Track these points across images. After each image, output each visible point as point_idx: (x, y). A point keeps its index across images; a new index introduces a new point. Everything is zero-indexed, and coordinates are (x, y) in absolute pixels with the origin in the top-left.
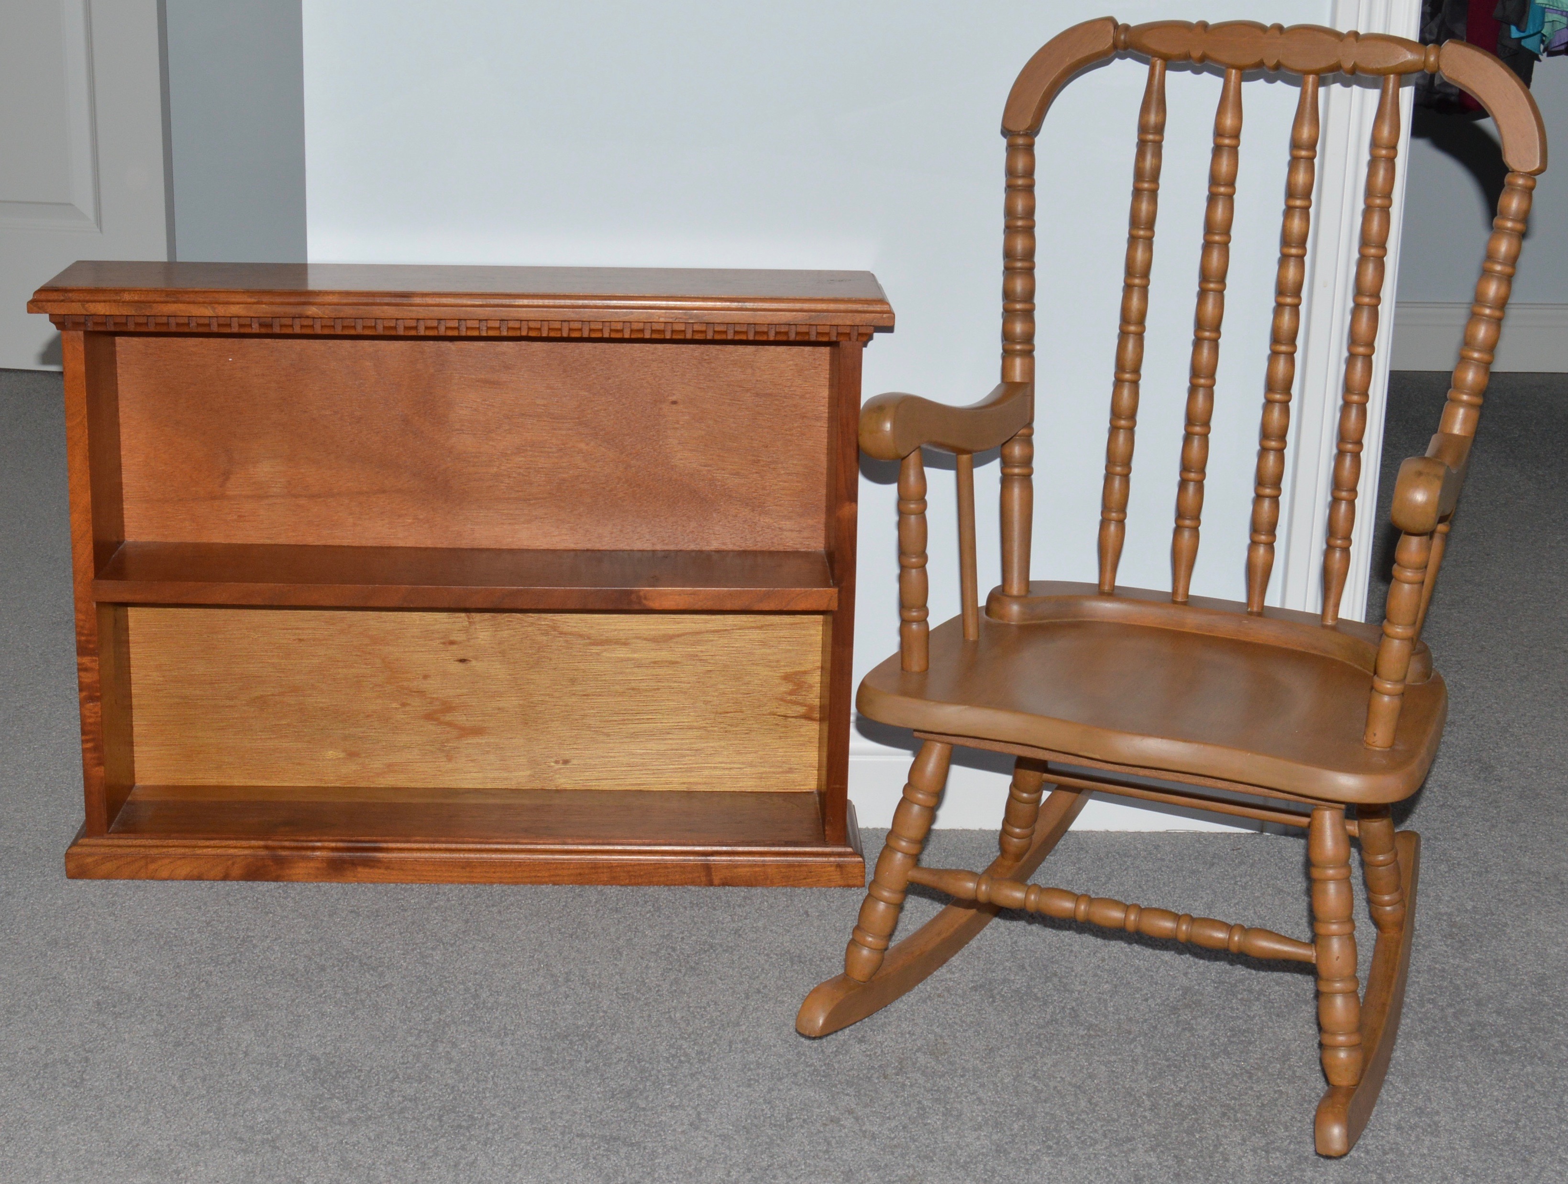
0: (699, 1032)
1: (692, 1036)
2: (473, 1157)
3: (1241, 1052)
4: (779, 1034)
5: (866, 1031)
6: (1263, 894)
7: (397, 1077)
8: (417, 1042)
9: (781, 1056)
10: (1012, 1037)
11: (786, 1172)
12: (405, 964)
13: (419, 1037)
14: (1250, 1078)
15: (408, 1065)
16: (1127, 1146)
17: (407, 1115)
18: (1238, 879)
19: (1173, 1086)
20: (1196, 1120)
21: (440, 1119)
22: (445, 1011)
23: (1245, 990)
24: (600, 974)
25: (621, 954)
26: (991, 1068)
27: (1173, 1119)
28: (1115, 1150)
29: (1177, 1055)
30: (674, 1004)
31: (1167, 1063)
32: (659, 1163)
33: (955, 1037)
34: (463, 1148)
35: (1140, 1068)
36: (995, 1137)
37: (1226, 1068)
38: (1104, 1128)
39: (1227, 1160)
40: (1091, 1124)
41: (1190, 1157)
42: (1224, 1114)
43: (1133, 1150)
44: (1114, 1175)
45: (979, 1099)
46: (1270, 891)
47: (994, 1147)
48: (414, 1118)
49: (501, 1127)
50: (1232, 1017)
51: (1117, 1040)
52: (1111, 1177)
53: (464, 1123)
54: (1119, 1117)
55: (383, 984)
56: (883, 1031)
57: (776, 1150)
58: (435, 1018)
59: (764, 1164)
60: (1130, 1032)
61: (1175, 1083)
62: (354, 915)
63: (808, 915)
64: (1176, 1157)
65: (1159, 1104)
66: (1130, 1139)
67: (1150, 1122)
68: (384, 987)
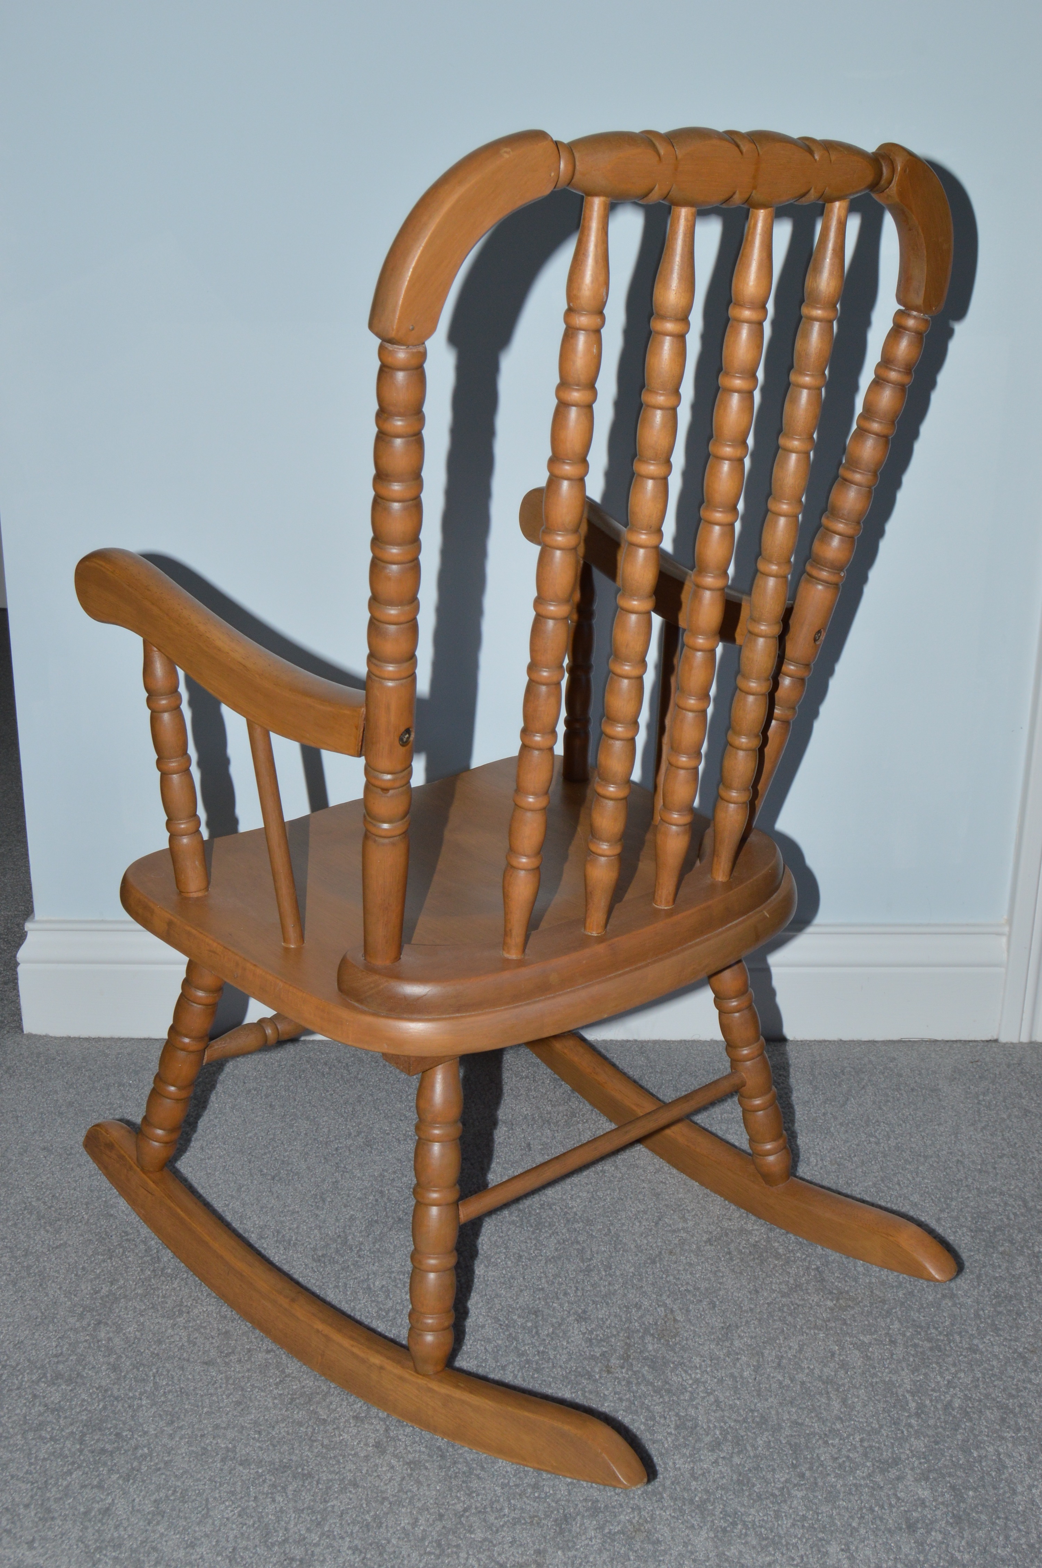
0: (398, 1307)
1: (391, 1314)
2: (109, 1500)
3: (1011, 1327)
4: (490, 1308)
5: (588, 1304)
6: (1009, 1116)
7: (45, 1375)
8: (78, 1325)
9: (489, 1341)
10: (751, 1310)
11: (485, 1520)
12: (86, 1217)
13: (81, 1316)
14: (1025, 1363)
15: (60, 1358)
16: (893, 1473)
17: (43, 1433)
18: (981, 1097)
19: (938, 1377)
20: (972, 1429)
21: (81, 1441)
22: (118, 1281)
23: (1005, 1240)
24: (298, 1228)
25: (324, 1201)
26: (728, 1354)
27: (944, 1429)
28: (879, 1478)
29: (940, 1333)
30: (374, 1268)
31: (928, 1345)
32: (333, 1506)
33: (688, 1311)
34: (100, 1486)
35: (899, 1351)
36: (736, 1460)
37: (996, 1349)
38: (866, 1444)
39: (1014, 1492)
40: (848, 1437)
41: (970, 1489)
42: (1003, 1420)
43: (899, 1479)
44: (881, 1519)
45: (717, 1402)
46: (1016, 1112)
47: (735, 1477)
48: (52, 1439)
49: (150, 1453)
50: (995, 1278)
51: (870, 1313)
52: (878, 1522)
53: (108, 1447)
54: (881, 1427)
55: (58, 1243)
56: (607, 1304)
57: (475, 1484)
58: (105, 1290)
59: (459, 1507)
60: (884, 1302)
61: (941, 1374)
62: (46, 1153)
63: (530, 1150)
64: (953, 1488)
65: (925, 1406)
66: (896, 1461)
67: (918, 1434)
68: (57, 1247)
